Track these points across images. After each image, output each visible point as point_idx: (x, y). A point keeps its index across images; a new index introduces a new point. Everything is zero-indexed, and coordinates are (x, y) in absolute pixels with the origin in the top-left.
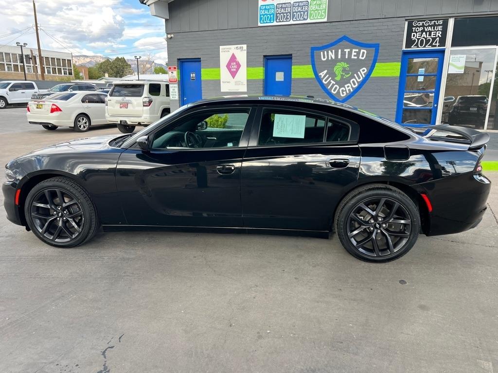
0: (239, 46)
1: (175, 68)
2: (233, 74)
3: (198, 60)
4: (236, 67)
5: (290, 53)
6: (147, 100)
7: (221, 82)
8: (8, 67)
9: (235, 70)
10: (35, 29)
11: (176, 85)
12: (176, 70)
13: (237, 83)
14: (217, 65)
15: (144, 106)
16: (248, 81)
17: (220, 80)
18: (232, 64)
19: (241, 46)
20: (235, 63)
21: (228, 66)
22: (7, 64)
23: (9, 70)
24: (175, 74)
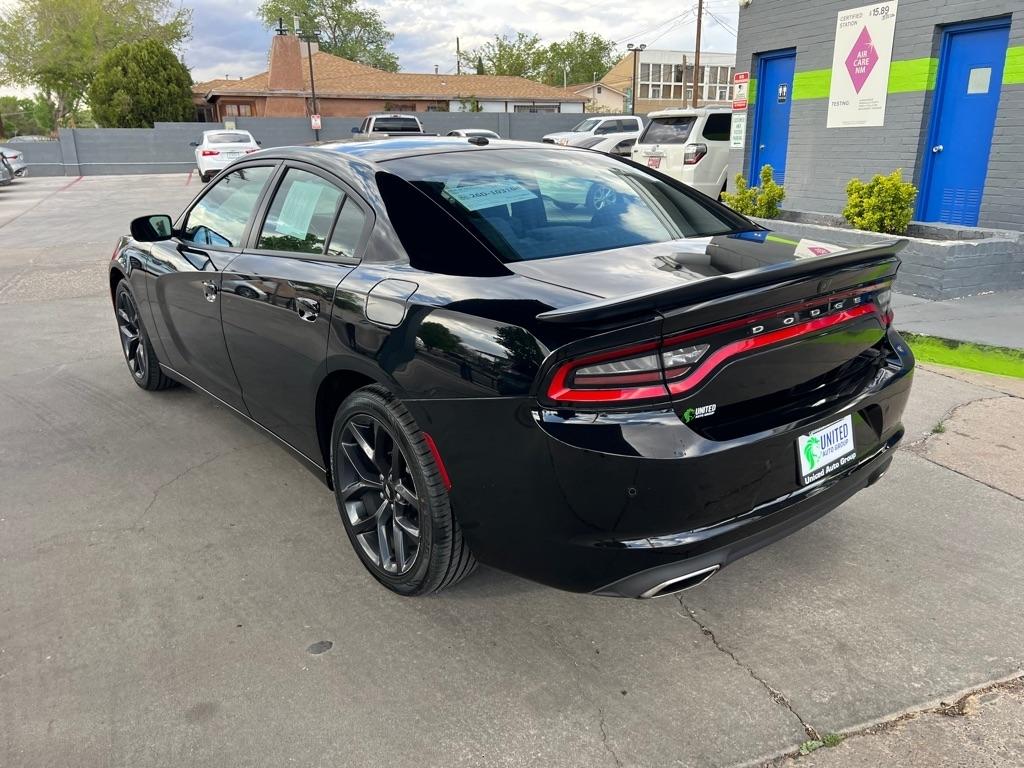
0: (880, 6)
1: (746, 76)
2: (859, 81)
3: (789, 53)
4: (866, 62)
5: (1007, 11)
6: (693, 149)
7: (830, 104)
8: (654, 91)
9: (863, 70)
10: (697, 13)
11: (744, 116)
12: (748, 80)
13: (864, 105)
14: (827, 63)
15: (685, 163)
16: (890, 97)
17: (828, 98)
18: (859, 55)
19: (884, 4)
20: (865, 53)
21: (850, 63)
22: (653, 86)
23: (654, 97)
24: (744, 91)
